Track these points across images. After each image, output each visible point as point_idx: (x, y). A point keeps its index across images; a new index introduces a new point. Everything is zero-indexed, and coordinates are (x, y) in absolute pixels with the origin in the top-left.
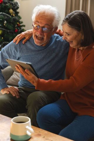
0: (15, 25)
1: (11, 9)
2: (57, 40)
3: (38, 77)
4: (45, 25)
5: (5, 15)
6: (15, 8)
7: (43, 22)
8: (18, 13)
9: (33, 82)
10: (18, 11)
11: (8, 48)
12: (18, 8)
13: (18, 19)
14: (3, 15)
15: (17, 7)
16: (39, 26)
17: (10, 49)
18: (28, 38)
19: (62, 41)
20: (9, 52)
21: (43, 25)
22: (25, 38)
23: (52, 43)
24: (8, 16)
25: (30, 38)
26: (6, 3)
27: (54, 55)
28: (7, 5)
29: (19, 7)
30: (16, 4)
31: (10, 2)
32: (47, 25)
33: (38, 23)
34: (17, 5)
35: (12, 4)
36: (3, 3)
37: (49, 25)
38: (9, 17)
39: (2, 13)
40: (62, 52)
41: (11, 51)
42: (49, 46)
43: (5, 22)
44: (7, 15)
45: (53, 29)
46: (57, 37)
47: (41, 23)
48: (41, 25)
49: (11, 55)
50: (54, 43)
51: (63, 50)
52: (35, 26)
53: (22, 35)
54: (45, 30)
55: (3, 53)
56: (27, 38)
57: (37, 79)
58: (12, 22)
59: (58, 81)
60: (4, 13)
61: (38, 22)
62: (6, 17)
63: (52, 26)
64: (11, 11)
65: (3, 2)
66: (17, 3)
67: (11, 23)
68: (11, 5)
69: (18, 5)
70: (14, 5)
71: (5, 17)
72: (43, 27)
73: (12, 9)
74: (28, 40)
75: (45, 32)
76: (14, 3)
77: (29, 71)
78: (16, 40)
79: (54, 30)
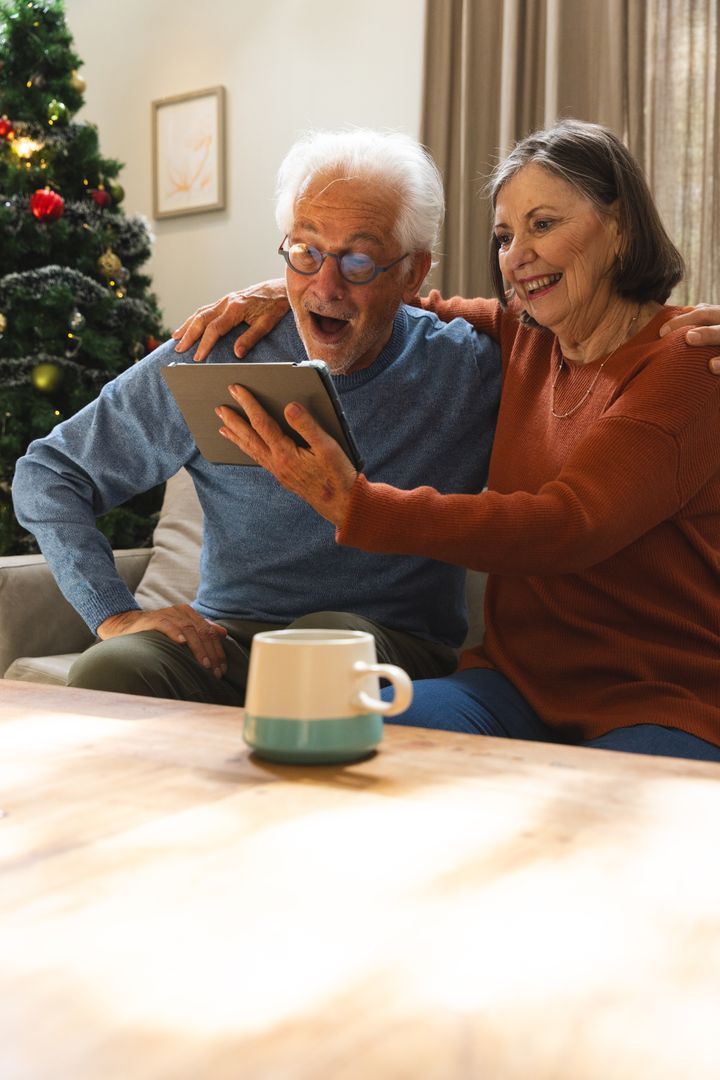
0: (134, 346)
1: (109, 252)
2: (428, 337)
3: (358, 467)
4: (355, 237)
5: (74, 280)
6: (133, 251)
7: (338, 224)
8: (146, 282)
9: (329, 493)
10: (144, 270)
11: (145, 379)
12: (145, 254)
13: (145, 312)
14: (66, 277)
15: (140, 247)
16: (319, 248)
17: (152, 385)
18: (268, 321)
19: (459, 341)
20: (149, 405)
21: (339, 244)
22: (244, 325)
23: (403, 355)
24: (91, 289)
25: (274, 329)
26: (83, 217)
27: (415, 418)
28: (86, 226)
29: (152, 248)
30: (136, 229)
31: (100, 217)
32: (363, 236)
33: (311, 234)
34: (144, 238)
35: (116, 227)
36: (65, 217)
37: (378, 241)
38: (97, 294)
39: (56, 268)
40: (458, 402)
41: (162, 397)
42: (388, 370)
43: (78, 318)
44: (89, 279)
45: (406, 266)
46: (429, 325)
47: (327, 229)
48: (329, 244)
49: (159, 424)
50: (414, 352)
51: (464, 389)
52: (296, 249)
53: (231, 308)
54: (358, 269)
55: (113, 410)
56: (259, 324)
57: (351, 472)
58: (111, 322)
59: (474, 496)
60: (68, 270)
61: (312, 227)
62: (81, 293)
63: (398, 246)
64: (110, 260)
65: (66, 210)
66: (142, 227)
67: (109, 328)
68: (109, 232)
69: (148, 238)
70: (128, 235)
71: (74, 291)
72: (344, 252)
73: (115, 252)
74: (265, 338)
75: (354, 283)
76: (122, 223)
77: (306, 418)
78: (195, 335)
79: (412, 273)
